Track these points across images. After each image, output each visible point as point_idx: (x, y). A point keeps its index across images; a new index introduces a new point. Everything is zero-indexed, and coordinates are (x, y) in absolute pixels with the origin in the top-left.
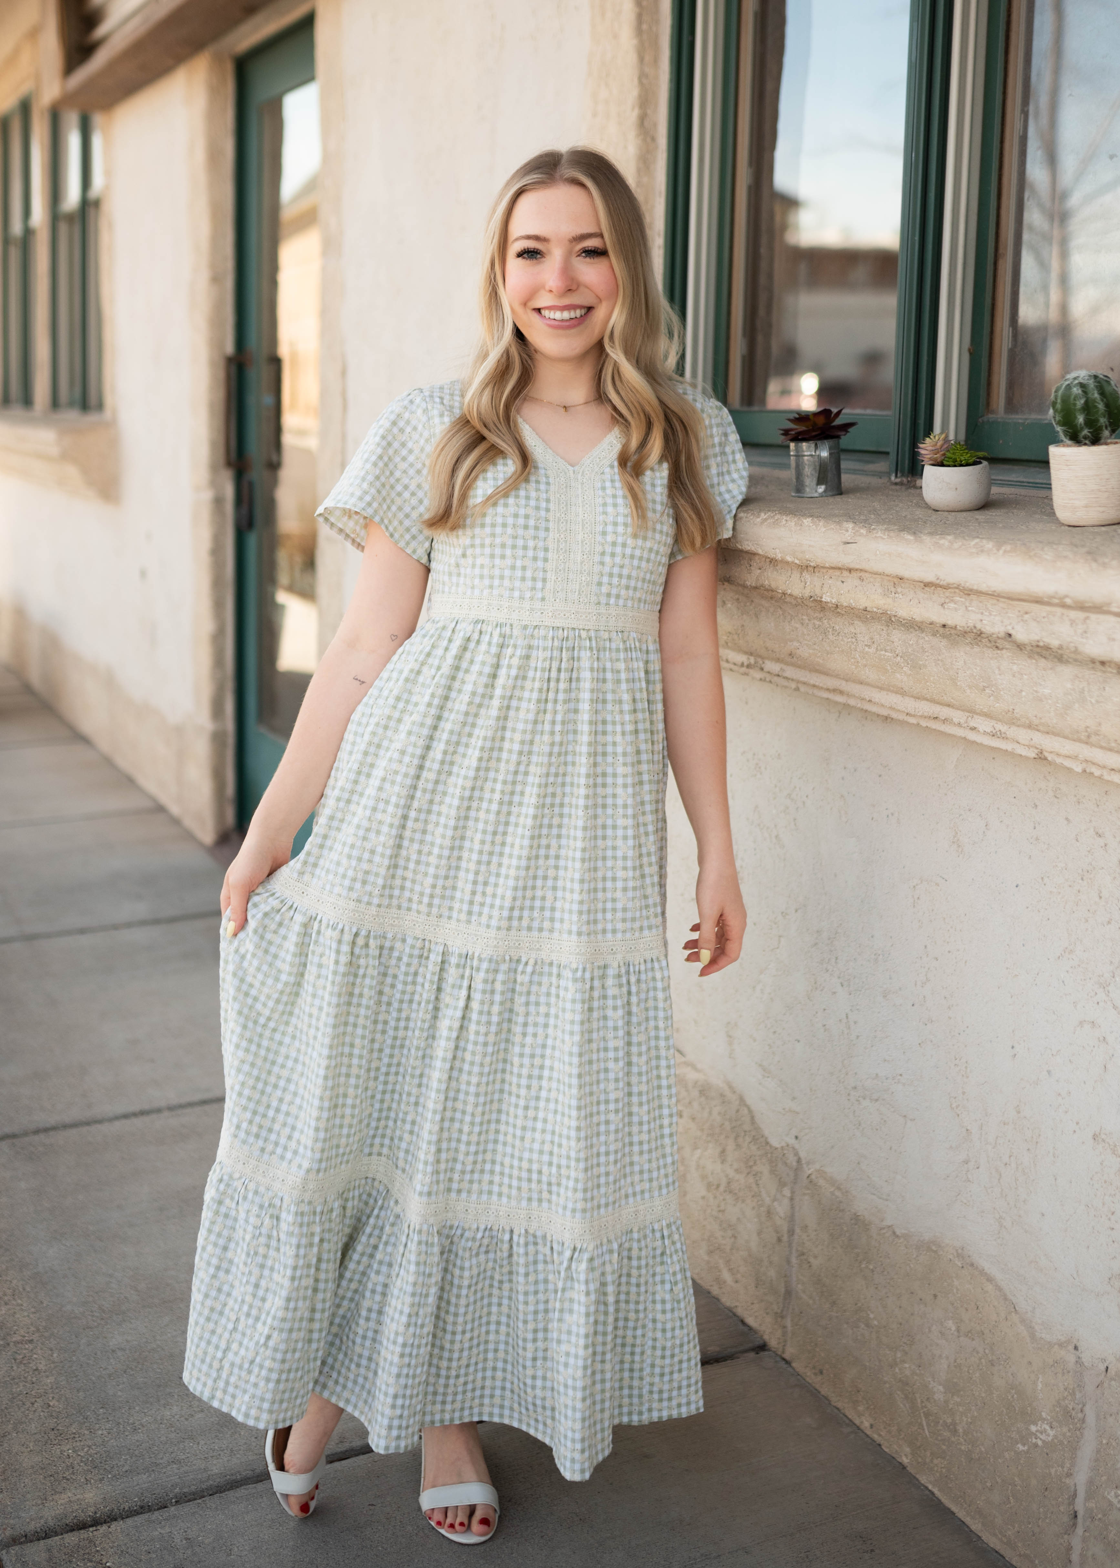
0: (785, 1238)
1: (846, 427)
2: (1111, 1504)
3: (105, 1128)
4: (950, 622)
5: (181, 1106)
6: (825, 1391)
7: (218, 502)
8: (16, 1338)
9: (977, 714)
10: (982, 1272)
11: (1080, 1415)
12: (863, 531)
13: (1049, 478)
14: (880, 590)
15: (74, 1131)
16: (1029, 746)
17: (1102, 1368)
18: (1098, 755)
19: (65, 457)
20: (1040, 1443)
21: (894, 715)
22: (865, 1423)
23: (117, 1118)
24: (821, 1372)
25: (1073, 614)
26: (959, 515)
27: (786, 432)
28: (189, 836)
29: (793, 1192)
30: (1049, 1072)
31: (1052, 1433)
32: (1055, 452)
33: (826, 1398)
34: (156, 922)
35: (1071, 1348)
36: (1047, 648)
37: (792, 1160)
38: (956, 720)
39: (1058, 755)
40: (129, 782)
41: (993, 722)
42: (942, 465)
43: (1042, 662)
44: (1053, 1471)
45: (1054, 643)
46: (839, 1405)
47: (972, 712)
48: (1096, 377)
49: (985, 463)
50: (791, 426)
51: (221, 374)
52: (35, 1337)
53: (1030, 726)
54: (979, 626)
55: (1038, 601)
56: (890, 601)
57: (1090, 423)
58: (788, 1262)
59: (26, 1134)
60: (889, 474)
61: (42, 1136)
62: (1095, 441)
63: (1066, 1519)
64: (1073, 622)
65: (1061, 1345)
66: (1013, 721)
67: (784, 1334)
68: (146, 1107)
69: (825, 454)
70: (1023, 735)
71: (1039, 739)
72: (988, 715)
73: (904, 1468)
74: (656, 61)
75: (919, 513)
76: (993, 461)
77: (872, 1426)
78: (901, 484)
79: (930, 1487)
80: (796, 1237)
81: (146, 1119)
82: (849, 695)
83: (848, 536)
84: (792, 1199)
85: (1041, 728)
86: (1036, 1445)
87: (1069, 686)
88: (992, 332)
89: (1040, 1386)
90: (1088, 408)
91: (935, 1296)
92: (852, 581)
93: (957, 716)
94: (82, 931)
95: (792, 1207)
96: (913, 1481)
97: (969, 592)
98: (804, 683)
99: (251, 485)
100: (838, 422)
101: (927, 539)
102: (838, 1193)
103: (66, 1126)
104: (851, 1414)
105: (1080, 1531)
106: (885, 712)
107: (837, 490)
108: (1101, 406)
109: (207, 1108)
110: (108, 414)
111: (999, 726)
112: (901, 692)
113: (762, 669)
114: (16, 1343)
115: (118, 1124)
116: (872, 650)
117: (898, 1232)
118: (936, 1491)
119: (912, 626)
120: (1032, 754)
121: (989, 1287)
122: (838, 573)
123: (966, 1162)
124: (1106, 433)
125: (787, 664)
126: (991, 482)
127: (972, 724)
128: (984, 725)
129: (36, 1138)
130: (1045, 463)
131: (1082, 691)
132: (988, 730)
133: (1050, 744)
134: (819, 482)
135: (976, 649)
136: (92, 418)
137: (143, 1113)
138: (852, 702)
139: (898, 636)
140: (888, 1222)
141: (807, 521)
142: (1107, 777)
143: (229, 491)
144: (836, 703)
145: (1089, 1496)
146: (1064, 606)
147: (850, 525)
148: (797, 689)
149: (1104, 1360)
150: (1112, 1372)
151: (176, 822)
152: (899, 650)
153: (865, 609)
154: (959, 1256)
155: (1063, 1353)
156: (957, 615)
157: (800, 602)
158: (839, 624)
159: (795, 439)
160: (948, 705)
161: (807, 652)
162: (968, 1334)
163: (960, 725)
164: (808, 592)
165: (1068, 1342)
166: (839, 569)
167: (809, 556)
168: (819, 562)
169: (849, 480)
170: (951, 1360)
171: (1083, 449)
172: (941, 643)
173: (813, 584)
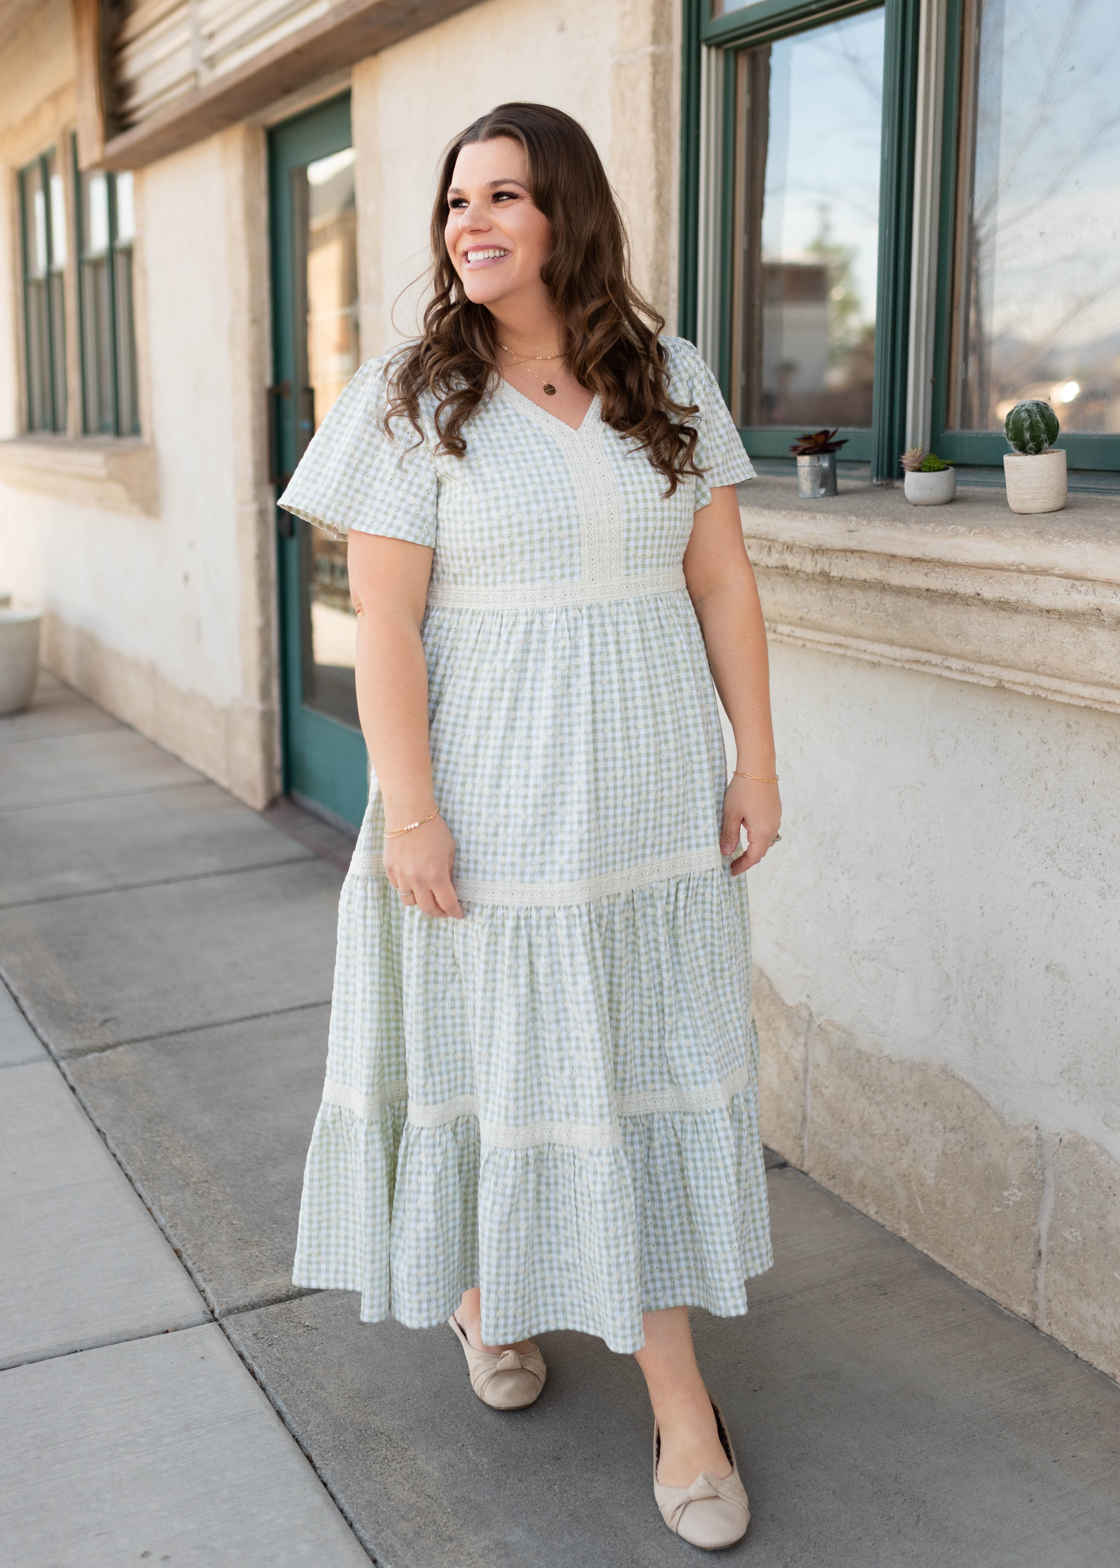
0: (801, 1076)
1: (840, 443)
2: (1066, 1240)
4: (932, 587)
5: (285, 1011)
6: (836, 1192)
7: (262, 512)
8: (194, 1180)
9: (952, 656)
10: (962, 1081)
11: (1041, 1178)
12: (864, 522)
13: (1004, 478)
14: (876, 566)
16: (990, 678)
17: (1057, 1140)
18: (1045, 681)
19: (111, 477)
20: (1011, 1203)
21: (883, 661)
22: (871, 1211)
23: (234, 1021)
24: (834, 1177)
25: (1026, 577)
26: (936, 509)
27: (794, 449)
28: (239, 803)
29: (806, 1039)
30: (1010, 923)
31: (1020, 1194)
32: (1007, 458)
33: (838, 1196)
34: (229, 872)
35: (1033, 1128)
36: (1007, 602)
37: (805, 1014)
38: (934, 662)
39: (1014, 683)
40: (176, 760)
41: (963, 662)
42: (919, 471)
43: (1003, 614)
44: (1022, 1223)
45: (1013, 598)
46: (849, 1200)
47: (947, 654)
48: (1037, 404)
49: (951, 469)
50: (797, 443)
51: (263, 404)
52: (209, 1178)
53: (993, 663)
54: (955, 589)
55: (1001, 568)
56: (885, 573)
57: (1034, 438)
58: (804, 1094)
59: (161, 1036)
60: (871, 478)
62: (1038, 451)
63: (1032, 1257)
64: (1026, 583)
65: (1025, 1128)
66: (979, 659)
67: (802, 1152)
68: (257, 1012)
69: (826, 464)
70: (986, 670)
71: (998, 672)
72: (959, 657)
73: (904, 1240)
74: (669, 151)
75: (903, 507)
76: (957, 466)
77: (877, 1213)
78: (882, 485)
79: (925, 1251)
80: (810, 1074)
81: (259, 1021)
82: (847, 647)
83: (852, 526)
84: (806, 1045)
85: (1001, 663)
86: (1008, 1206)
87: (1022, 630)
88: (949, 367)
89: (1010, 1160)
90: (1032, 427)
91: (925, 1104)
92: (854, 560)
93: (935, 659)
94: (167, 881)
95: (806, 1051)
96: (911, 1248)
97: (947, 565)
98: (811, 640)
100: (833, 440)
101: (915, 527)
102: (844, 1036)
103: (193, 1029)
104: (859, 1206)
105: (1043, 1265)
106: (875, 659)
107: (834, 492)
108: (1042, 426)
109: (307, 1011)
110: (146, 437)
111: (968, 664)
112: (891, 642)
113: (775, 631)
114: (195, 1183)
115: (237, 1026)
116: (868, 612)
117: (894, 1060)
118: (930, 1254)
119: (901, 591)
120: (993, 684)
121: (968, 1092)
122: (842, 554)
123: (947, 999)
124: (1046, 445)
125: (797, 626)
126: (956, 483)
127: (947, 664)
128: (956, 664)
129: (172, 1038)
130: (1000, 467)
131: (1032, 633)
132: (960, 667)
133: (1007, 675)
134: (821, 486)
135: (951, 607)
136: (128, 442)
137: (254, 1017)
138: (849, 653)
139: (889, 600)
140: (886, 1053)
141: (819, 516)
142: (1051, 697)
144: (834, 655)
145: (1051, 1236)
146: (1020, 571)
147: (854, 518)
148: (804, 646)
149: (1058, 1134)
150: (1065, 1141)
151: (226, 792)
152: (890, 611)
153: (865, 581)
154: (944, 1071)
155: (1027, 1133)
156: (938, 582)
157: (810, 578)
158: (842, 593)
159: (803, 453)
160: (929, 651)
161: (814, 616)
162: (953, 1129)
163: (936, 665)
164: (818, 569)
165: (1031, 1124)
166: (844, 551)
167: (821, 542)
168: (829, 546)
169: (841, 483)
170: (940, 1151)
171: (1029, 457)
172: (923, 604)
173: (823, 563)
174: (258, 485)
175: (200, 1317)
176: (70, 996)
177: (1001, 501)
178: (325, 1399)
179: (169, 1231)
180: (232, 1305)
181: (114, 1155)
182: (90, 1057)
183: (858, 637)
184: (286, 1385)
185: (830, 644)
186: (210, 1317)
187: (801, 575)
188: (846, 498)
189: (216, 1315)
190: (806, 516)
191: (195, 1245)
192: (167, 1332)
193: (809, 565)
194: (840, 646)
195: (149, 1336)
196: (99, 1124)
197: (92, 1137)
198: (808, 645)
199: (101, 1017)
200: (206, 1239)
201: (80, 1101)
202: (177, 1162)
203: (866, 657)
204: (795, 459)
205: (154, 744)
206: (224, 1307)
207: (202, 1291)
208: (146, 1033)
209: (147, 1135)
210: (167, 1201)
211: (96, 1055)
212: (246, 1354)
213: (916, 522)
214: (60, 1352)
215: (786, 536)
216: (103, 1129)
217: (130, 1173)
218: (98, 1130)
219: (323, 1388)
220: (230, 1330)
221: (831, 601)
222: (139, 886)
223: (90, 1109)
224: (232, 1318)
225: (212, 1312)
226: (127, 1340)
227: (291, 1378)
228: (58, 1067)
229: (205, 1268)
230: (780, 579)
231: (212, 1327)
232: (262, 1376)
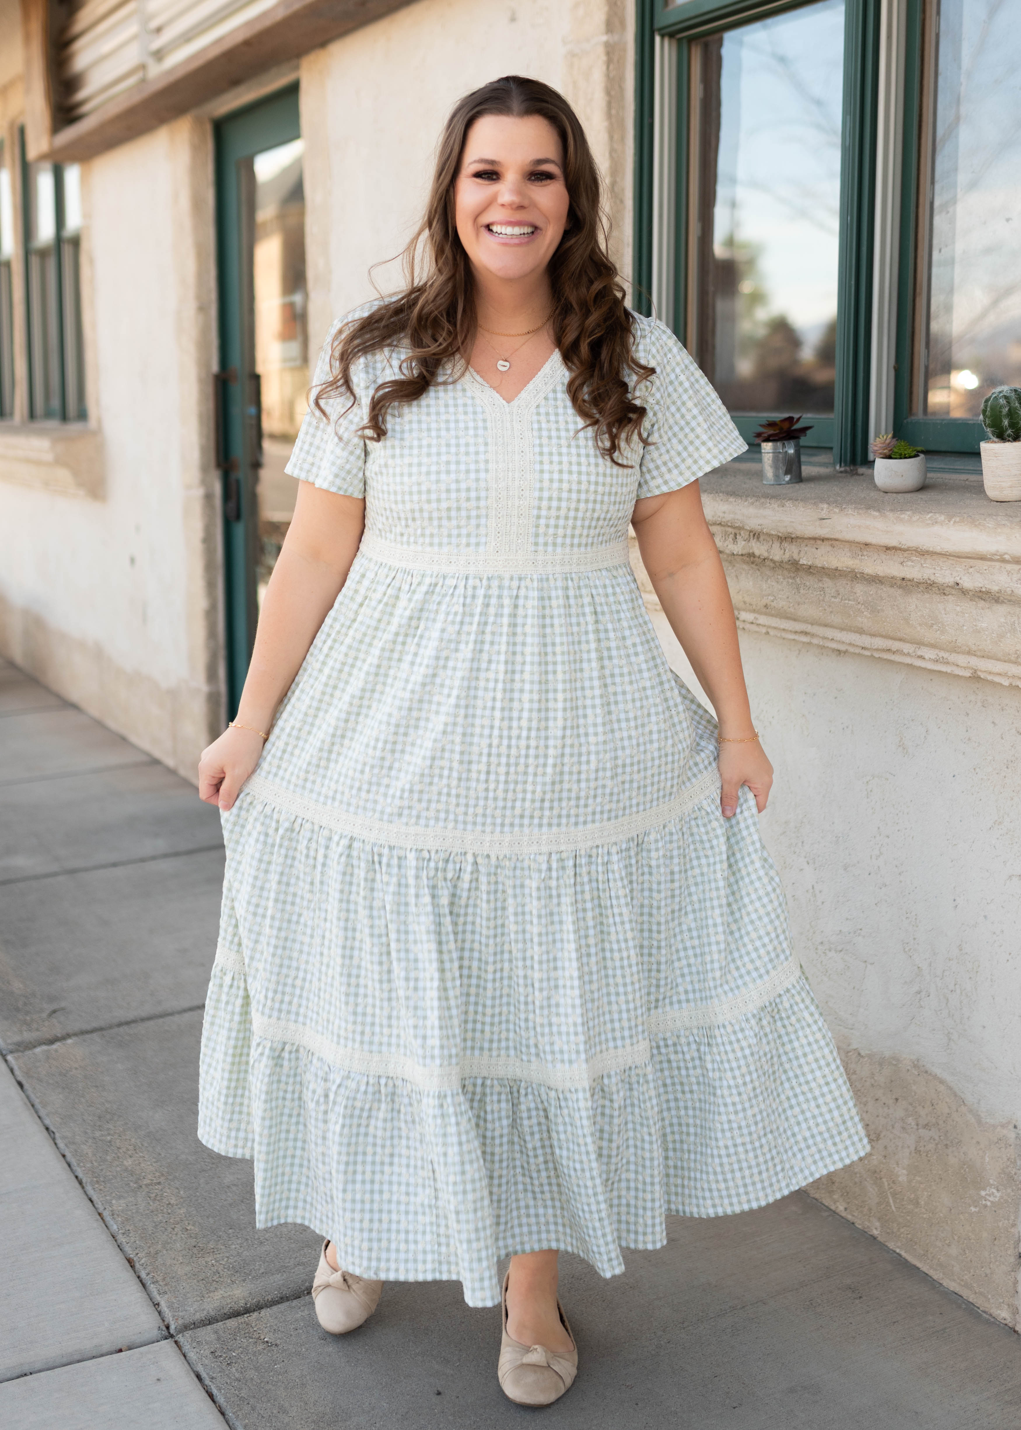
1: (804, 430)
3: (176, 1018)
4: (908, 576)
7: (208, 497)
8: (146, 1182)
9: (926, 645)
10: (935, 1077)
12: (837, 510)
14: (849, 554)
15: (151, 1023)
16: (965, 668)
19: (58, 462)
20: (989, 1204)
21: (851, 649)
25: (1009, 567)
26: (908, 496)
27: (759, 435)
30: (985, 917)
31: (998, 1195)
32: (984, 446)
34: (176, 854)
35: (1011, 1126)
36: (988, 592)
38: (905, 651)
39: (990, 673)
40: (121, 740)
41: (937, 651)
42: (890, 457)
43: (982, 604)
44: (1000, 1224)
45: (995, 588)
47: (920, 644)
49: (922, 456)
50: (761, 430)
51: (210, 390)
52: (162, 1180)
53: (969, 653)
54: (932, 578)
55: (982, 558)
56: (857, 561)
57: (1012, 425)
59: (111, 1027)
60: (834, 464)
61: (126, 1027)
63: (1012, 1260)
64: (1009, 573)
65: (1003, 1126)
66: (955, 649)
69: (791, 451)
70: (962, 660)
71: (975, 662)
72: (933, 646)
73: (875, 1238)
74: (623, 139)
75: (873, 494)
76: (926, 452)
77: (846, 1209)
78: (846, 472)
79: (899, 1251)
82: (813, 635)
83: (824, 514)
85: (978, 653)
86: (986, 1206)
87: (1002, 620)
88: (912, 354)
89: (987, 1159)
90: (1011, 414)
91: (897, 1099)
92: (824, 548)
93: (907, 648)
94: (114, 865)
96: (882, 1246)
97: (924, 553)
98: (775, 628)
99: (238, 482)
100: (798, 426)
101: (891, 515)
103: (143, 1020)
104: (826, 1204)
106: (843, 648)
107: (799, 479)
110: (92, 423)
111: (942, 654)
112: (861, 631)
114: (147, 1185)
116: (838, 600)
117: (863, 1053)
118: (903, 1253)
119: (875, 580)
120: (967, 674)
121: (942, 1088)
122: (813, 542)
123: (919, 993)
125: (762, 614)
126: (928, 470)
127: (919, 653)
128: (929, 653)
129: (122, 1030)
130: (977, 454)
131: (1013, 623)
132: (933, 657)
133: (984, 665)
134: (786, 473)
135: (927, 596)
136: (74, 427)
138: (815, 641)
139: (860, 589)
140: (854, 1046)
141: (788, 504)
143: (218, 488)
144: (799, 642)
146: (1003, 561)
147: (825, 506)
148: (767, 633)
151: (172, 772)
152: (861, 599)
153: (836, 569)
154: (915, 1066)
155: (1005, 1132)
156: (914, 571)
157: (778, 566)
158: (810, 581)
159: (767, 440)
160: (900, 640)
161: (780, 603)
162: (926, 1126)
163: (908, 654)
164: (786, 557)
165: (1009, 1123)
166: (815, 539)
167: (790, 530)
168: (799, 534)
169: (806, 470)
170: (913, 1148)
171: (1008, 445)
172: (897, 592)
173: (791, 551)
174: (204, 469)
175: (155, 1333)
176: (17, 986)
177: (979, 489)
178: (288, 1424)
179: (121, 1239)
180: (188, 1320)
181: (64, 1156)
182: (38, 1050)
183: (826, 625)
184: (247, 1409)
185: (796, 632)
186: (165, 1333)
187: (767, 562)
188: (812, 485)
189: (172, 1331)
190: (775, 505)
191: (149, 1254)
192: (120, 1351)
193: (777, 553)
194: (806, 633)
195: (102, 1355)
196: (47, 1122)
197: (40, 1137)
198: (772, 632)
199: (49, 1007)
200: (159, 1247)
201: (28, 1097)
202: (128, 1163)
203: (834, 645)
204: (759, 445)
205: (99, 724)
206: (180, 1322)
207: (156, 1305)
208: (95, 1024)
209: (98, 1134)
210: (119, 1205)
211: (45, 1048)
212: (204, 1375)
213: (892, 510)
214: (9, 1375)
215: (753, 524)
216: (52, 1128)
217: (81, 1175)
218: (47, 1129)
219: (285, 1412)
220: (187, 1348)
221: (798, 589)
222: (86, 870)
223: (38, 1106)
224: (188, 1334)
225: (168, 1327)
226: (79, 1361)
227: (252, 1401)
228: (6, 1061)
229: (159, 1279)
230: (745, 567)
231: (167, 1345)
232: (221, 1399)
